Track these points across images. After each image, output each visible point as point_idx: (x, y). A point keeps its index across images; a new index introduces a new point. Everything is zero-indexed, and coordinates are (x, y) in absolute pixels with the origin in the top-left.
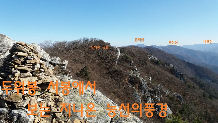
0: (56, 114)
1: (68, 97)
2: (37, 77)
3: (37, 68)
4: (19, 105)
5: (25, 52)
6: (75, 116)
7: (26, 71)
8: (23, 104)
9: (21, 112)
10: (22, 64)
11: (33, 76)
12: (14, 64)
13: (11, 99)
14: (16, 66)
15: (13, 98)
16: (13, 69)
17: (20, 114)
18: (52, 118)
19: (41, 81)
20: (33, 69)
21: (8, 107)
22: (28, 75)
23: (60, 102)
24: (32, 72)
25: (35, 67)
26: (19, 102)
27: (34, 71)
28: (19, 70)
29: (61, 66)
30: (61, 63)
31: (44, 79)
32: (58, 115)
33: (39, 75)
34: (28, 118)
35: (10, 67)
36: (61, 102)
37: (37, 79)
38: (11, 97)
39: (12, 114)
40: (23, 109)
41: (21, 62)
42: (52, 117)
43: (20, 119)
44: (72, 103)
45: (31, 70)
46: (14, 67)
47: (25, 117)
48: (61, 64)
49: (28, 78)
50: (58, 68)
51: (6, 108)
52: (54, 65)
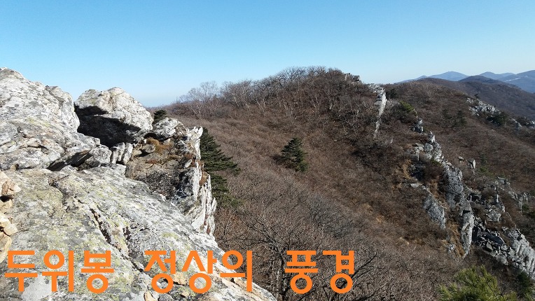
1: (27, 236)
29: (177, 142)
30: (180, 133)
48: (178, 136)
50: (170, 146)
52: (162, 138)
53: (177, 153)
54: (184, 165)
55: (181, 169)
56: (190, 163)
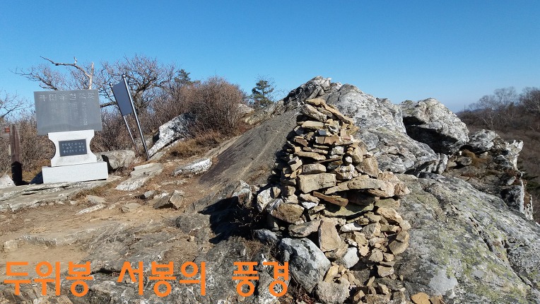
0: (380, 267)
1: (421, 233)
2: (334, 175)
3: (336, 154)
4: (295, 230)
5: (318, 121)
6: (423, 284)
7: (312, 161)
8: (304, 230)
9: (297, 244)
10: (308, 146)
11: (328, 171)
12: (294, 146)
13: (283, 215)
14: (298, 149)
15: (285, 213)
16: (291, 156)
17: (294, 248)
18: (369, 275)
19: (346, 184)
20: (328, 156)
21: (280, 230)
22: (316, 169)
23: (397, 240)
24: (325, 164)
25: (332, 153)
26: (297, 223)
27: (330, 162)
28: (300, 158)
29: (496, 156)
30: (499, 147)
31: (354, 180)
32: (382, 271)
33: (341, 171)
34: (310, 261)
35: (288, 152)
36: (400, 242)
37: (334, 180)
38: (282, 211)
39: (283, 247)
40: (304, 239)
41: (308, 141)
42: (371, 273)
43: (294, 259)
44: (427, 250)
45: (323, 158)
46: (293, 151)
47: (304, 257)
48: (497, 150)
49: (315, 176)
50: (488, 160)
51: (275, 231)
52: (479, 151)
53: (496, 168)
54: (506, 182)
55: (503, 185)
56: (513, 181)
